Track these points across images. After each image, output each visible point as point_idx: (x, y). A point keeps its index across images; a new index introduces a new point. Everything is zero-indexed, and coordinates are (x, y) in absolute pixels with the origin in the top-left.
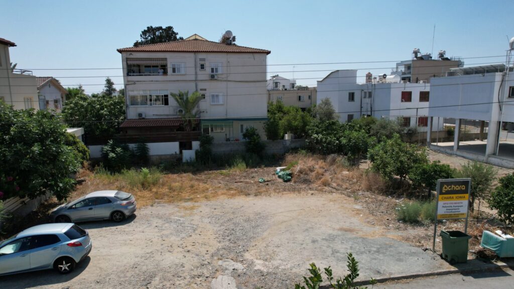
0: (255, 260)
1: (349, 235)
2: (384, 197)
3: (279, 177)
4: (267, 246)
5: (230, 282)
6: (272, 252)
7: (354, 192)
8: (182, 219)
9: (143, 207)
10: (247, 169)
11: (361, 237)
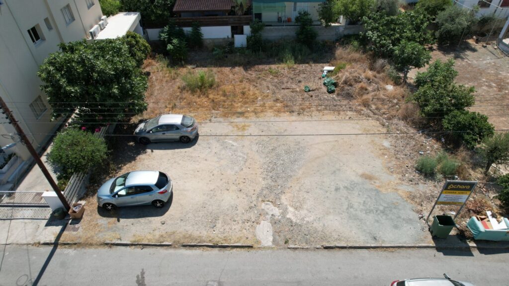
0: (288, 207)
1: (368, 185)
2: (415, 131)
3: (324, 84)
4: (300, 190)
5: (268, 230)
6: (302, 197)
7: (389, 119)
8: (235, 144)
9: (204, 122)
10: (295, 66)
11: (376, 190)
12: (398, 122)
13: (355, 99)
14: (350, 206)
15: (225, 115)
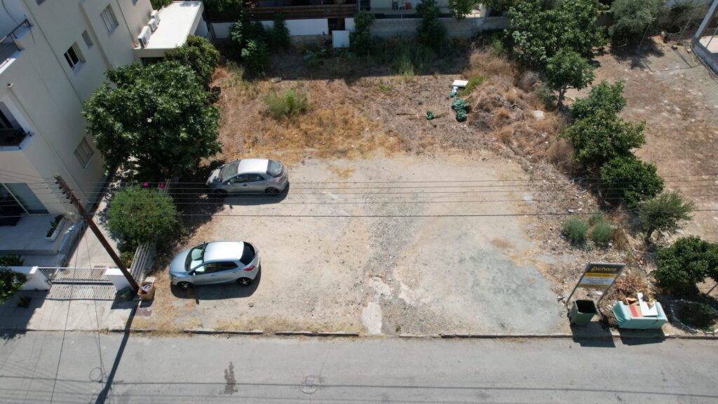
0: (402, 284)
1: (500, 255)
2: (566, 181)
3: (453, 107)
4: (416, 262)
5: (377, 313)
6: (418, 271)
7: (534, 161)
9: (295, 165)
10: (415, 78)
11: (510, 262)
12: (545, 166)
13: (493, 131)
15: (322, 155)
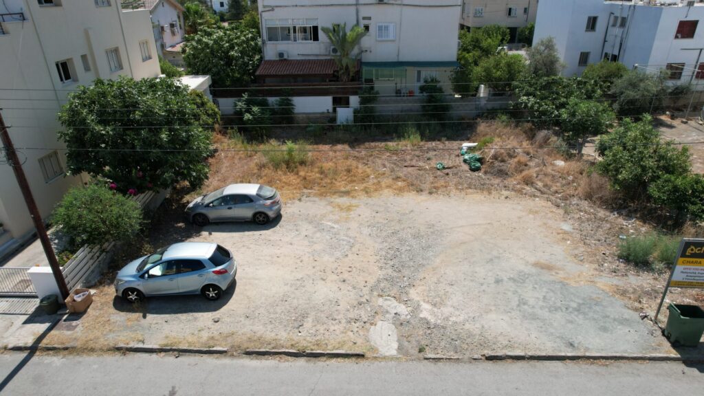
0: (422, 303)
2: (608, 213)
3: (465, 161)
4: (438, 282)
5: (390, 333)
6: (443, 291)
7: (565, 199)
8: (336, 226)
9: (290, 202)
10: (422, 143)
11: (561, 282)
12: (579, 202)
13: (511, 177)
14: (522, 302)
15: (321, 195)
